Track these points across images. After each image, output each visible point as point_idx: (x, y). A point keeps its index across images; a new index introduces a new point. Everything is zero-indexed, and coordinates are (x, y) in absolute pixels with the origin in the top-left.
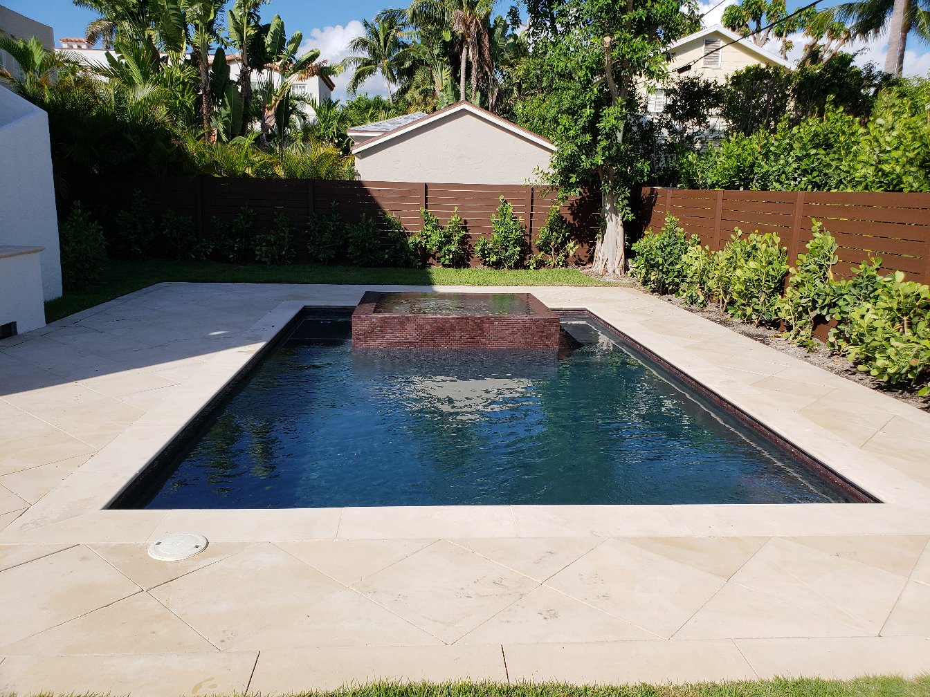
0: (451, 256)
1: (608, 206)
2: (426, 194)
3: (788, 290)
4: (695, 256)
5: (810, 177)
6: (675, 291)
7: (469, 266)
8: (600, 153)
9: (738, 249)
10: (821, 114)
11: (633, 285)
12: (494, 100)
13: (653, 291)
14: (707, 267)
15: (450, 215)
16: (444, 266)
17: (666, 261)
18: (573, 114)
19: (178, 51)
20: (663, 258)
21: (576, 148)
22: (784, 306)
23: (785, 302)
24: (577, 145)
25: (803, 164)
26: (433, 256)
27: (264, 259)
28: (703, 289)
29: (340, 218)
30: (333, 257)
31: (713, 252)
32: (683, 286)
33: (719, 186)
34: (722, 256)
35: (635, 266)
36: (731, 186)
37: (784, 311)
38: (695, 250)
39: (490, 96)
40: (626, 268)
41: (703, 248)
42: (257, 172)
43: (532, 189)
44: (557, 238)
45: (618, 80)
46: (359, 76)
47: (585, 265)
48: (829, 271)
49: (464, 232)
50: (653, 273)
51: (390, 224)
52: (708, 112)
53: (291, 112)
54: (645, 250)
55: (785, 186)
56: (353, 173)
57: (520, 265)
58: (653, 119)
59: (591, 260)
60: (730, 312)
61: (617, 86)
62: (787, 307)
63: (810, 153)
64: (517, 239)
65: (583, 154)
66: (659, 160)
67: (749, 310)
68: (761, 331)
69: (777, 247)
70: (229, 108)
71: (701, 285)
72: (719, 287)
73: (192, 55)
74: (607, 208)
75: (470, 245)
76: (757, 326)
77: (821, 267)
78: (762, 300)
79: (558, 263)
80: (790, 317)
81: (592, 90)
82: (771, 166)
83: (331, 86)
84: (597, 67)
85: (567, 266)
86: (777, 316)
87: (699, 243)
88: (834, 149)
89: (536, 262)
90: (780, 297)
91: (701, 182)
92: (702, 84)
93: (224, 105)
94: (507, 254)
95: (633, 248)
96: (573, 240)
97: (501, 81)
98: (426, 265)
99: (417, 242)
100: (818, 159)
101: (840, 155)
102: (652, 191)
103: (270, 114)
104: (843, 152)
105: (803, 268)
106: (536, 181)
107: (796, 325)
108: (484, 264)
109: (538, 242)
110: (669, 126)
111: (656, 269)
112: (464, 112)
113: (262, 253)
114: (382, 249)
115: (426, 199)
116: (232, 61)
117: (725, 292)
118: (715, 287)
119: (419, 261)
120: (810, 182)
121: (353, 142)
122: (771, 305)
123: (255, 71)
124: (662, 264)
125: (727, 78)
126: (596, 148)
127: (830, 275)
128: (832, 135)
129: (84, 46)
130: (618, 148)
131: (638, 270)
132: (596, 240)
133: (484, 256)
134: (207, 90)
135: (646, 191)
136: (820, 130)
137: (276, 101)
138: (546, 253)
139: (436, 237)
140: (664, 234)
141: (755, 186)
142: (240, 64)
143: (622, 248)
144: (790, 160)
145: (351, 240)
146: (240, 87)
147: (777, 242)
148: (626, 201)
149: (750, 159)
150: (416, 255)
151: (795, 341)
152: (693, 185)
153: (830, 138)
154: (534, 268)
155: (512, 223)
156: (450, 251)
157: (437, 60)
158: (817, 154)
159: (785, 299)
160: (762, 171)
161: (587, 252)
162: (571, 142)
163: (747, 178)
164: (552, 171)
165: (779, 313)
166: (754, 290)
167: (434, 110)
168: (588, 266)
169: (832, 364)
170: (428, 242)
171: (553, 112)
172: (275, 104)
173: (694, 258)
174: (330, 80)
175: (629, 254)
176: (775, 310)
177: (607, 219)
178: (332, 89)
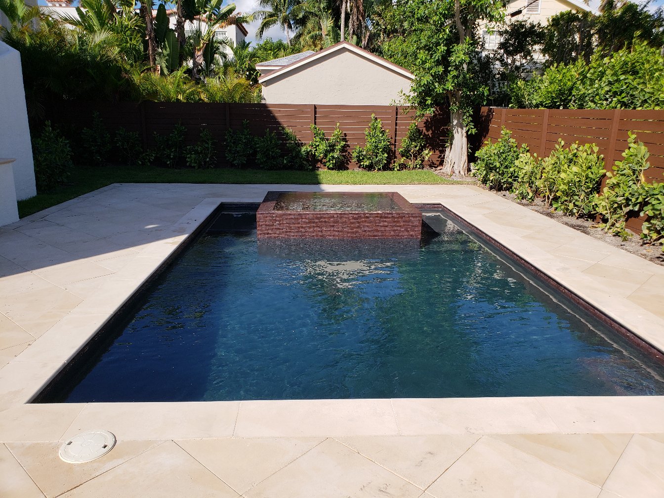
0: (334, 162)
1: (455, 122)
2: (315, 113)
3: (606, 190)
4: (524, 161)
5: (619, 98)
6: (509, 188)
7: (348, 169)
8: (451, 80)
9: (562, 157)
10: (629, 48)
11: (475, 184)
12: (366, 42)
13: (491, 188)
14: (535, 170)
15: (334, 129)
16: (329, 169)
17: (501, 165)
18: (429, 50)
19: (129, 7)
20: (500, 162)
21: (431, 78)
22: (601, 202)
23: (602, 200)
24: (432, 75)
25: (614, 87)
26: (321, 161)
27: (193, 165)
28: (531, 187)
29: (250, 132)
30: (245, 162)
31: (540, 159)
32: (516, 184)
33: (542, 105)
34: (549, 161)
35: (477, 168)
36: (553, 106)
37: (601, 207)
38: (525, 157)
39: (363, 38)
40: (469, 170)
41: (532, 155)
42: (187, 98)
43: (397, 109)
44: (416, 147)
45: (465, 22)
46: (266, 25)
47: (437, 167)
48: (642, 175)
49: (344, 143)
50: (492, 175)
51: (287, 137)
52: (532, 48)
53: (215, 53)
54: (486, 156)
55: (598, 105)
56: (260, 97)
57: (387, 167)
58: (489, 54)
59: (442, 163)
60: (555, 206)
61: (464, 28)
62: (604, 204)
63: (620, 79)
64: (384, 148)
65: (436, 82)
66: (494, 86)
67: (571, 206)
68: (580, 222)
69: (595, 155)
70: (168, 49)
71: (530, 184)
72: (545, 187)
73: (140, 9)
74: (454, 123)
75: (349, 153)
76: (577, 218)
77: (634, 171)
78: (582, 197)
79: (416, 166)
80: (606, 212)
81: (444, 31)
82: (587, 89)
83: (245, 33)
84: (448, 12)
85: (423, 168)
86: (595, 210)
87: (528, 151)
88: (640, 75)
89: (399, 165)
90: (597, 195)
91: (527, 103)
92: (528, 25)
93: (165, 47)
94: (377, 159)
95: (476, 155)
96: (428, 147)
97: (371, 27)
98: (315, 168)
99: (308, 150)
100: (626, 83)
101: (645, 79)
102: (490, 110)
103: (199, 53)
104: (647, 77)
105: (619, 172)
106: (400, 101)
107: (611, 218)
108: (359, 167)
109: (401, 149)
110: (501, 60)
111: (494, 171)
112: (344, 50)
113: (192, 160)
114: (282, 156)
115: (315, 117)
116: (171, 14)
117: (551, 191)
118: (542, 186)
119: (310, 165)
120: (619, 101)
121: (260, 75)
122: (590, 202)
123: (188, 21)
124: (499, 168)
125: (548, 21)
126: (447, 77)
127: (642, 178)
128: (638, 64)
129: (64, 5)
130: (464, 77)
131: (479, 172)
132: (446, 148)
133: (359, 161)
134: (152, 36)
135: (484, 110)
136: (628, 59)
137: (204, 44)
138: (407, 158)
139: (323, 147)
140: (501, 144)
141: (573, 107)
142: (177, 17)
143: (466, 153)
144: (603, 85)
145: (258, 149)
146: (177, 34)
147: (596, 151)
148: (470, 118)
149: (570, 84)
150: (308, 161)
151: (611, 231)
152: (521, 106)
153: (636, 67)
154: (398, 170)
155: (381, 135)
156: (333, 157)
157: (324, 12)
158: (625, 79)
159: (601, 197)
160: (580, 93)
161: (439, 158)
162: (428, 73)
163: (566, 99)
164: (412, 94)
165: (597, 209)
166: (575, 189)
167: (321, 49)
168: (439, 168)
169: (644, 252)
170: (316, 150)
171: (413, 48)
172: (203, 47)
173: (524, 163)
174: (243, 27)
175: (472, 158)
176: (593, 206)
177: (454, 132)
178: (246, 36)
